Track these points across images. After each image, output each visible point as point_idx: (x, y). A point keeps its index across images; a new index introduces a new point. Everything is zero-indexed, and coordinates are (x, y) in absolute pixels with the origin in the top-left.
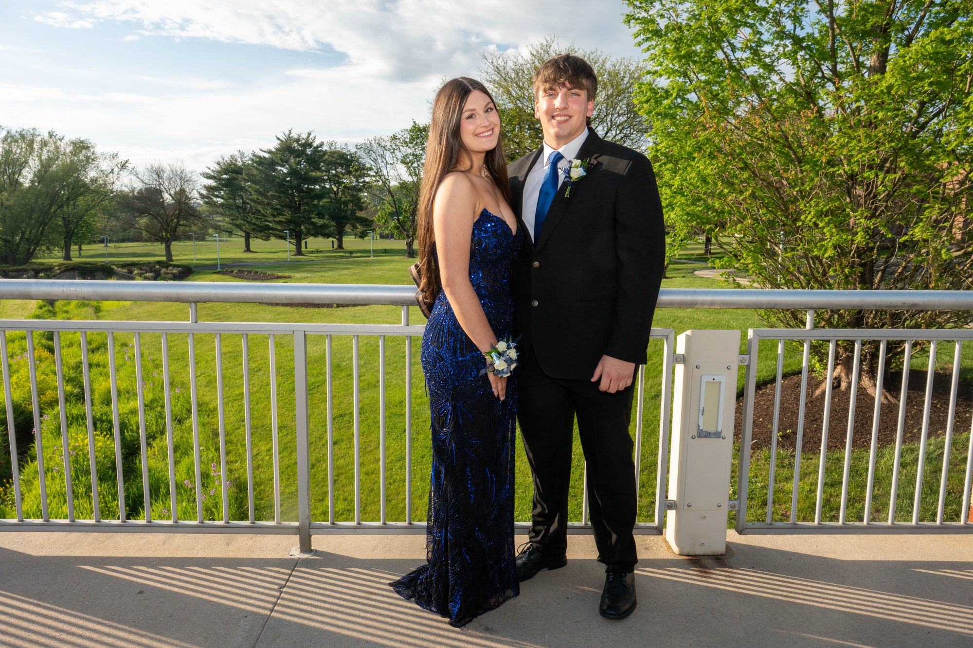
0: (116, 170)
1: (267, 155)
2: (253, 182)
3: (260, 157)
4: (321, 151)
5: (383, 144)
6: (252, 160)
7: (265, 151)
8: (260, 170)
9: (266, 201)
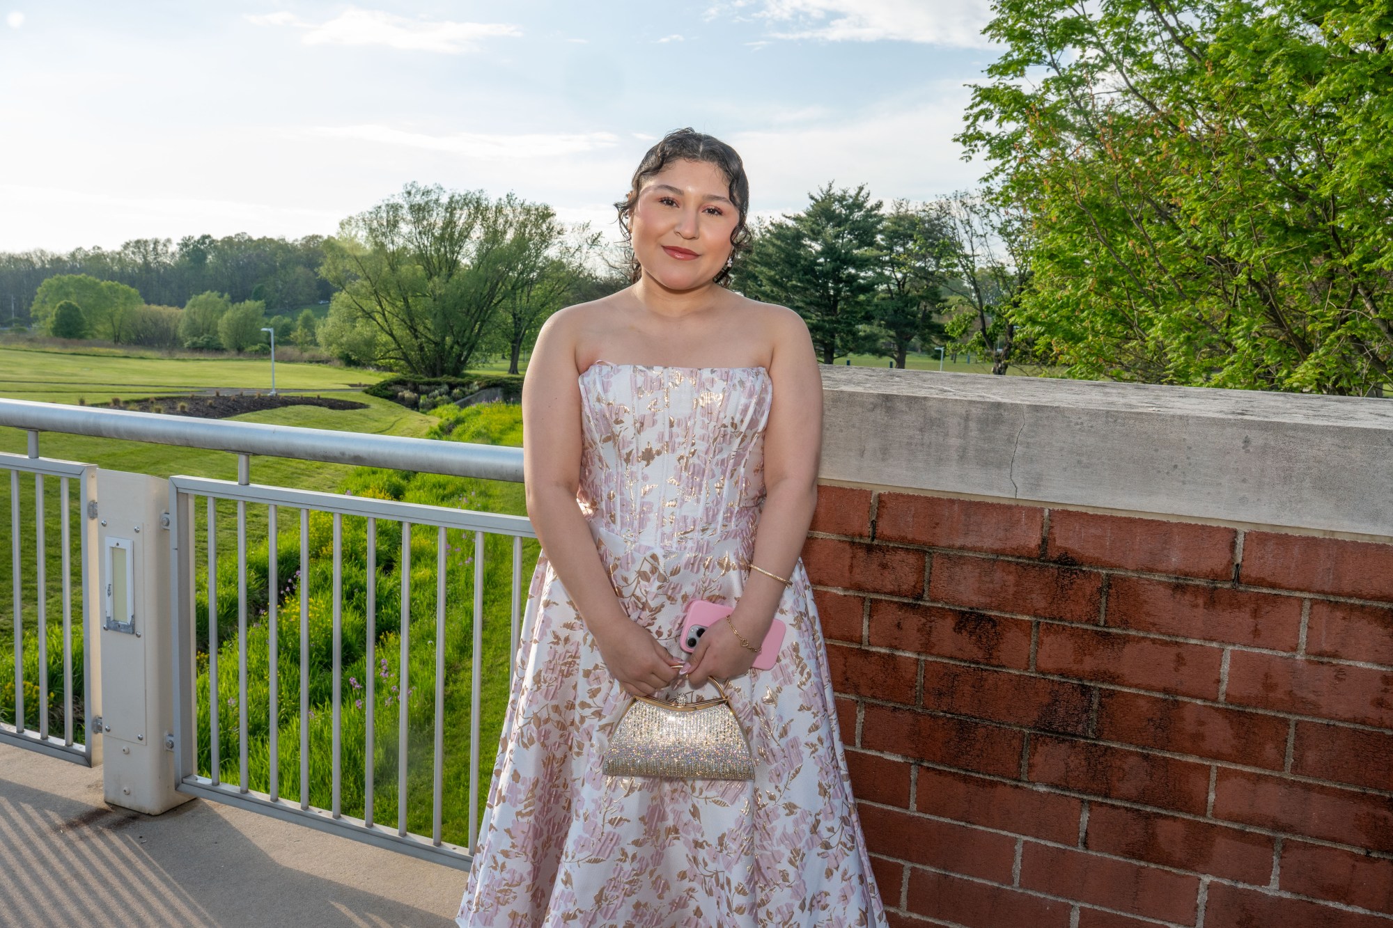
0: (585, 247)
1: (790, 223)
2: (766, 264)
3: (780, 226)
4: (875, 216)
5: (969, 202)
6: (769, 231)
7: (789, 218)
8: (779, 247)
9: (783, 295)
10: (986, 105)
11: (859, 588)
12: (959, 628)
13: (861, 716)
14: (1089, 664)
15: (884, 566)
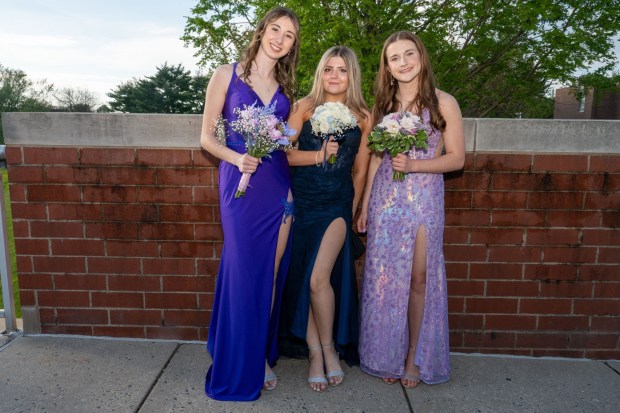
0: (45, 91)
1: (149, 80)
2: (139, 99)
3: (144, 82)
4: (188, 77)
6: (139, 84)
7: (148, 78)
8: (144, 91)
10: (193, 25)
11: (78, 182)
12: (113, 192)
13: (84, 227)
14: (155, 198)
15: (85, 174)
